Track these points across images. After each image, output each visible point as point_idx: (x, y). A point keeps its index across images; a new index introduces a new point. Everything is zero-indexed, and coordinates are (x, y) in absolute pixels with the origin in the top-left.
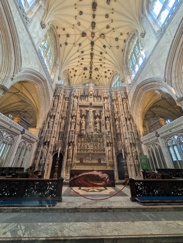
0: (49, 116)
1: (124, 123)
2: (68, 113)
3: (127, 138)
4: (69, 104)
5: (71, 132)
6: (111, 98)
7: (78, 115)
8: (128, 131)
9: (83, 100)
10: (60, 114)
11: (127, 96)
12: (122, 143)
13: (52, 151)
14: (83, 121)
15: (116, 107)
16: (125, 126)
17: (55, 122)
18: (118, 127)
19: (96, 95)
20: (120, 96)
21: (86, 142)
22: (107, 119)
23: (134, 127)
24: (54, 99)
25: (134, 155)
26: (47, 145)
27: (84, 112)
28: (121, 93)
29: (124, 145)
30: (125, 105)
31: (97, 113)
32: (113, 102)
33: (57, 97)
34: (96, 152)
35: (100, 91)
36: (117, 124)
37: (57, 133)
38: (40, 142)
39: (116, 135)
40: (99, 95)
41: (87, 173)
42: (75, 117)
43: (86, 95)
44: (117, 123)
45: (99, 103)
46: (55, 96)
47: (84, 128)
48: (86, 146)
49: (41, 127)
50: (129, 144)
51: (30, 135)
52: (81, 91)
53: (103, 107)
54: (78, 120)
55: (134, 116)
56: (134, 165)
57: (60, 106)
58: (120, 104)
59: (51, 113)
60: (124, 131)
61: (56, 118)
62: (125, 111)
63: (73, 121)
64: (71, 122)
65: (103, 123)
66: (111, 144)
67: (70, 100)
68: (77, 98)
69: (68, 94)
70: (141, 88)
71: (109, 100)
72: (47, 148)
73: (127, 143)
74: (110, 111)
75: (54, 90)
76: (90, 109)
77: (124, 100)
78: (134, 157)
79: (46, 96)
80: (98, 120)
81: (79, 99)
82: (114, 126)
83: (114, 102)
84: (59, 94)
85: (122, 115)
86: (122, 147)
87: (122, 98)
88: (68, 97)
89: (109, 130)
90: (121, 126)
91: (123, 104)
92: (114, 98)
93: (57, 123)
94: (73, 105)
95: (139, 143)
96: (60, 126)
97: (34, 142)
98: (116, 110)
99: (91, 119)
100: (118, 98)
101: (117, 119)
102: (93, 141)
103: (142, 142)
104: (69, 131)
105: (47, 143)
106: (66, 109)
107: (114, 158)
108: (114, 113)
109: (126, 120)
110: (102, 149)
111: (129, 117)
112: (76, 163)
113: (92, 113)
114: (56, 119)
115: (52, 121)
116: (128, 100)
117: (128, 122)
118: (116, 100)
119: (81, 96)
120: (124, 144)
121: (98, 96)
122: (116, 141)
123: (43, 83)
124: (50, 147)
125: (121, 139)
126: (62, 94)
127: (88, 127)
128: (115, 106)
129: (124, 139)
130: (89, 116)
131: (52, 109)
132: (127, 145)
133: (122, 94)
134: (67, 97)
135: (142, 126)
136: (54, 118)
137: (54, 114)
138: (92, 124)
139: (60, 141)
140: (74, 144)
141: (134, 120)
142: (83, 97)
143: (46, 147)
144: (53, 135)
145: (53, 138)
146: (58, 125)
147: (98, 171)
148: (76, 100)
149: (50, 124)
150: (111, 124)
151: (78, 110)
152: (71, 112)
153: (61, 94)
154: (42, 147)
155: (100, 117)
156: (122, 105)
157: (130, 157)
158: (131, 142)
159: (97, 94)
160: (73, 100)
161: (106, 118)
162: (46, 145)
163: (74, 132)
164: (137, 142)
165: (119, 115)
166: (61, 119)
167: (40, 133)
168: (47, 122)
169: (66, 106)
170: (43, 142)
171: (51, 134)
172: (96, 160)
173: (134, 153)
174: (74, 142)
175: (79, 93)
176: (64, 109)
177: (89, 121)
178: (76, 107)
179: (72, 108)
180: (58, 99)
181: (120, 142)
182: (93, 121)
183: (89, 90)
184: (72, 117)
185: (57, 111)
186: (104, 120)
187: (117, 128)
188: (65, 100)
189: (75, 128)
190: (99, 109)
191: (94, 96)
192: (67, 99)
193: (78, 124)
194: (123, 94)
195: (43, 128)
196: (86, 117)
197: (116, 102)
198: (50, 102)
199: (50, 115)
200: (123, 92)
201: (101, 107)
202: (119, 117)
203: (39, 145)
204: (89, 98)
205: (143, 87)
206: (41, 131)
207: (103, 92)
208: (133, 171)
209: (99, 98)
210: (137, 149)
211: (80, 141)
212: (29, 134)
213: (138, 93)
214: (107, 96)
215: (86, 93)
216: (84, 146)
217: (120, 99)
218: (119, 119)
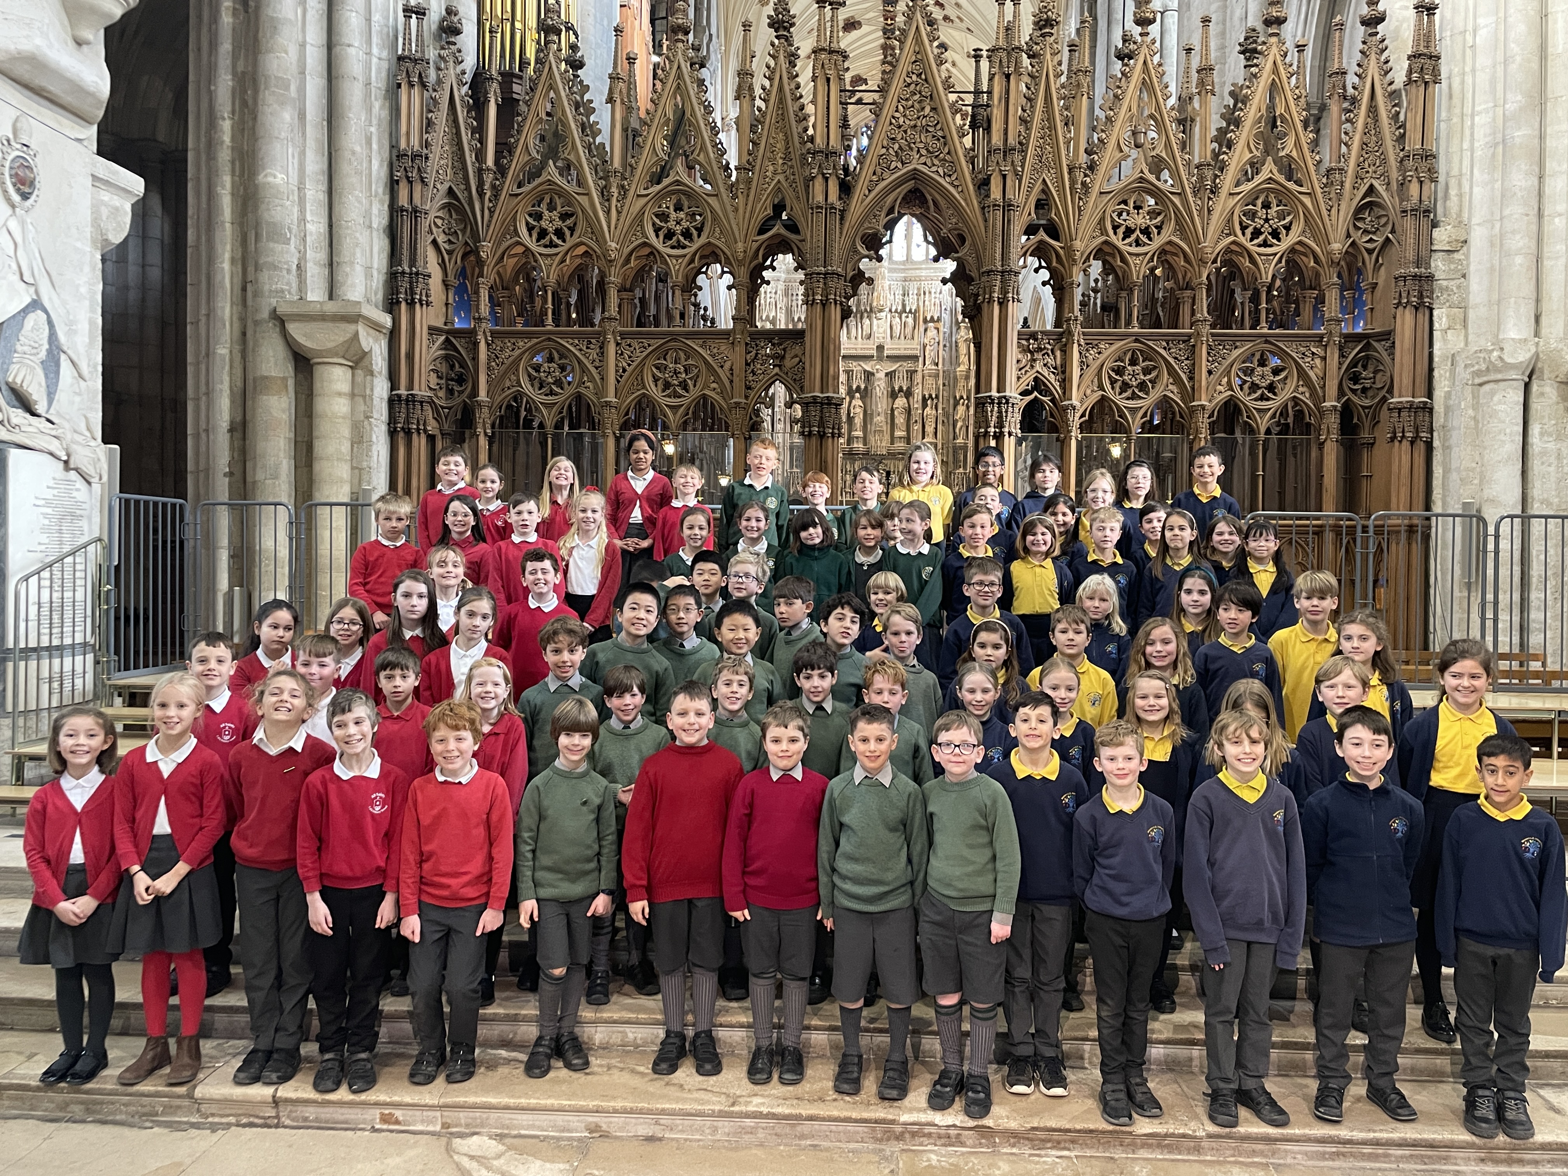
9: (854, 333)
14: (858, 410)
15: (966, 350)
19: (900, 307)
27: (859, 376)
31: (901, 382)
32: (958, 329)
35: (915, 284)
36: (959, 416)
39: (951, 451)
40: (911, 309)
45: (908, 342)
47: (859, 432)
65: (916, 414)
74: (941, 374)
76: (877, 367)
80: (901, 402)
82: (951, 422)
83: (962, 332)
89: (930, 439)
101: (962, 397)
108: (955, 378)
113: (883, 381)
121: (905, 312)
127: (873, 429)
128: (962, 349)
130: (874, 392)
138: (883, 419)
155: (908, 394)
159: (904, 302)
161: (924, 400)
165: (972, 381)
177: (874, 409)
182: (885, 407)
186: (920, 405)
190: (908, 365)
196: (865, 394)
201: (915, 358)
202: (969, 392)
204: (875, 325)
207: (925, 293)
209: (910, 321)
214: (936, 316)
218: (968, 398)
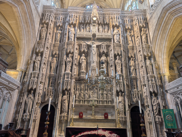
0: (34, 52)
1: (142, 63)
2: (61, 49)
3: (145, 85)
4: (63, 35)
5: (66, 76)
6: (124, 26)
7: (76, 52)
8: (147, 74)
9: (82, 30)
10: (50, 50)
11: (147, 24)
12: (138, 91)
13: (40, 102)
14: (83, 60)
15: (131, 39)
16: (143, 67)
17: (43, 62)
18: (133, 69)
19: (102, 22)
20: (138, 24)
21: (87, 89)
22: (118, 57)
23: (156, 69)
24: (40, 28)
25: (155, 108)
26: (33, 93)
27: (84, 47)
28: (138, 19)
29: (141, 95)
30: (143, 37)
31: (103, 49)
32: (126, 32)
33: (45, 25)
34: (101, 104)
35: (107, 16)
36: (131, 65)
37: (46, 76)
38: (22, 89)
39: (129, 80)
40: (107, 23)
41: (89, 133)
42: (72, 55)
43: (86, 22)
44: (132, 63)
45: (106, 34)
46: (43, 24)
47: (84, 70)
48: (87, 96)
49: (23, 68)
50: (148, 94)
51: (9, 79)
52: (79, 16)
53: (112, 40)
54: (76, 59)
55: (156, 53)
56: (155, 122)
57: (49, 38)
58: (136, 36)
59: (36, 49)
60: (141, 75)
61: (44, 56)
62: (144, 46)
63: (68, 59)
64: (66, 62)
65: (111, 63)
66: (122, 93)
67: (64, 29)
68: (74, 27)
69: (60, 20)
70: (169, 12)
71: (121, 29)
72: (32, 98)
73: (145, 91)
74: (122, 46)
75: (41, 14)
76: (93, 43)
77: (143, 29)
78: (155, 111)
79: (30, 23)
80: (103, 58)
81: (77, 28)
82: (128, 67)
83: (128, 33)
84: (47, 21)
85: (140, 51)
86: (139, 97)
87: (140, 27)
88: (61, 25)
89: (120, 73)
90: (137, 67)
91: (141, 36)
92: (128, 26)
93: (46, 63)
94: (68, 37)
95: (163, 92)
96: (51, 67)
97: (15, 90)
98: (131, 45)
99: (94, 58)
100: (133, 27)
101: (132, 57)
102: (97, 89)
103: (166, 91)
104: (62, 74)
105: (33, 91)
106: (58, 43)
107: (127, 113)
108: (128, 49)
109: (145, 59)
110: (110, 100)
111: (150, 55)
112: (74, 119)
113: (95, 49)
114: (45, 58)
115: (39, 60)
116: (148, 29)
117: (148, 62)
118: (131, 30)
119: (80, 24)
120: (141, 92)
121: (104, 24)
122: (130, 89)
123: (24, 3)
124: (37, 97)
125: (137, 86)
126: (52, 21)
127: (90, 69)
128: (129, 38)
129: (141, 86)
130: (91, 53)
131: (38, 43)
132: (144, 95)
133: (140, 21)
134: (59, 25)
135: (168, 67)
136: (42, 56)
137: (42, 50)
138: (96, 65)
139: (50, 88)
140: (70, 93)
141: (157, 59)
142: (83, 25)
143: (31, 96)
144: (40, 80)
145: (41, 83)
146: (48, 65)
147: (105, 130)
148: (73, 29)
149: (36, 64)
150: (124, 65)
151: (76, 44)
152: (66, 46)
153: (50, 21)
154: (26, 96)
155: (107, 55)
156: (139, 37)
157: (150, 111)
158: (152, 90)
159: (104, 21)
160: (68, 30)
161: (115, 56)
162: (30, 93)
163: (70, 76)
164: (160, 91)
165: (135, 51)
166: (51, 57)
167: (23, 76)
168: (32, 62)
169: (59, 38)
170: (26, 90)
171: (38, 78)
172: (102, 115)
173: (155, 105)
174: (70, 90)
175: (77, 18)
176: (55, 42)
177: (91, 60)
178: (73, 40)
179: (67, 41)
180: (47, 28)
181: (136, 90)
182: (96, 60)
183: (92, 14)
184: (67, 55)
185: (46, 46)
186: (113, 59)
187: (131, 71)
188: (57, 30)
189: (71, 71)
190: (106, 43)
191: (99, 24)
192: (60, 27)
193: (76, 65)
194: (142, 21)
195: (27, 70)
196: (87, 54)
197: (130, 33)
198: (35, 32)
199: (36, 51)
200: (142, 17)
201: (109, 40)
202: (135, 55)
203: (21, 94)
204: (92, 27)
205: (171, 10)
206: (23, 74)
207: (112, 18)
208: (153, 131)
209: (106, 27)
210: (160, 100)
211: (79, 89)
212: (7, 78)
213: (164, 20)
214: (118, 24)
215: (87, 19)
216: (85, 95)
217: (136, 29)
218: (135, 57)
